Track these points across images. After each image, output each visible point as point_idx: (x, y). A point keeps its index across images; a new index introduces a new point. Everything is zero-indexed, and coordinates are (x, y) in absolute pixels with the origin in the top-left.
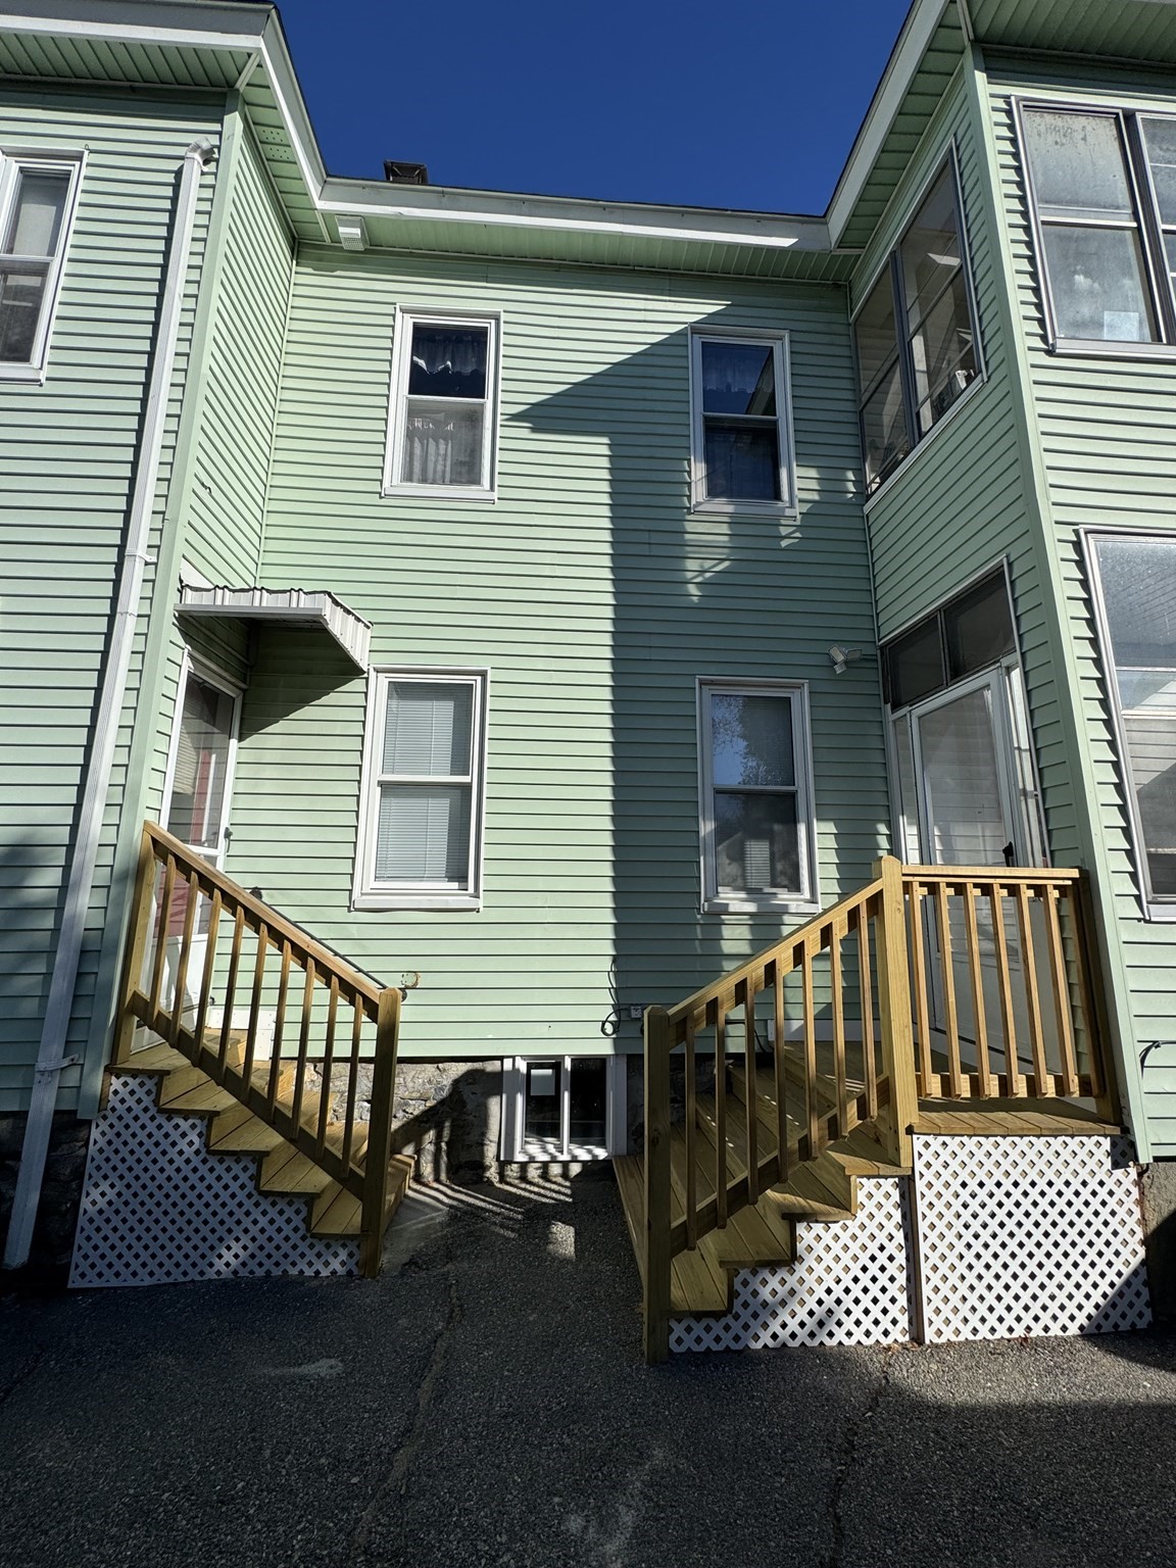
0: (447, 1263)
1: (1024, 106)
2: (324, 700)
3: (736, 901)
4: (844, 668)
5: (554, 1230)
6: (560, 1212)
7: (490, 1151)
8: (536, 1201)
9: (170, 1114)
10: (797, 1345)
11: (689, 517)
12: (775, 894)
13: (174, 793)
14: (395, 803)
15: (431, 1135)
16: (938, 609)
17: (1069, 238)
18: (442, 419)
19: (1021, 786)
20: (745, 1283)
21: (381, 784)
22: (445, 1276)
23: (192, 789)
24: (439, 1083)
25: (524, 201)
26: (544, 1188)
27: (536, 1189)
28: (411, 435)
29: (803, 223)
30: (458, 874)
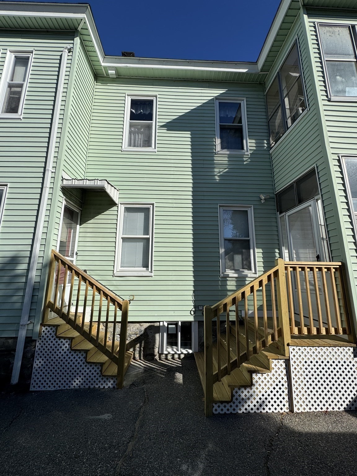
0: (144, 384)
1: (320, 25)
2: (105, 213)
3: (231, 273)
4: (264, 201)
5: (176, 375)
6: (178, 369)
7: (156, 350)
8: (170, 366)
9: (60, 338)
10: (253, 412)
11: (215, 156)
12: (243, 271)
13: (61, 241)
14: (127, 244)
15: (138, 345)
16: (294, 182)
17: (335, 65)
18: (140, 128)
19: (322, 237)
20: (237, 392)
21: (122, 238)
22: (143, 389)
23: (66, 240)
24: (140, 329)
25: (164, 61)
26: (173, 362)
27: (170, 362)
28: (130, 133)
29: (250, 64)
30: (145, 265)
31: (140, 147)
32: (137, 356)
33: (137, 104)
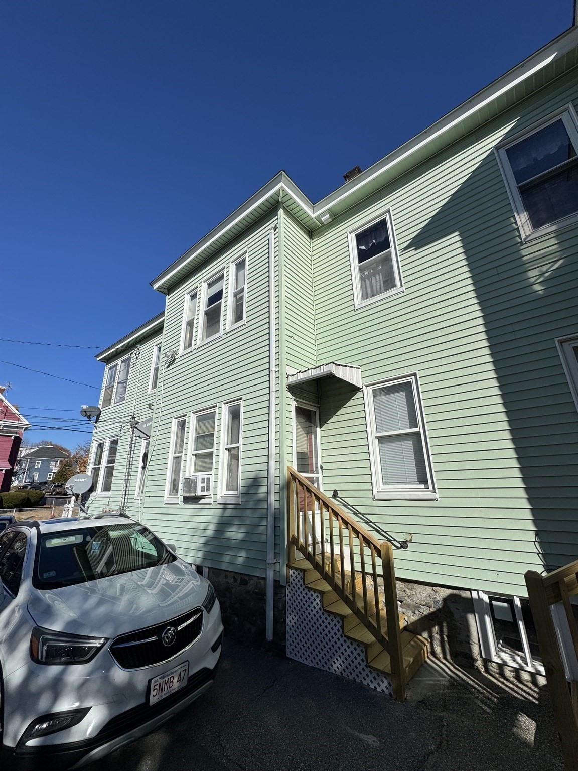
0: (443, 711)
5: (520, 719)
6: (526, 708)
7: (475, 650)
8: (510, 694)
9: (310, 589)
11: (522, 248)
14: (386, 446)
15: (436, 629)
18: (376, 266)
21: (377, 438)
22: (441, 719)
23: (307, 450)
24: (435, 598)
25: (387, 158)
26: (517, 686)
27: (511, 686)
28: (363, 279)
29: (556, 42)
30: (423, 480)
31: (381, 292)
32: (438, 650)
33: (367, 235)
